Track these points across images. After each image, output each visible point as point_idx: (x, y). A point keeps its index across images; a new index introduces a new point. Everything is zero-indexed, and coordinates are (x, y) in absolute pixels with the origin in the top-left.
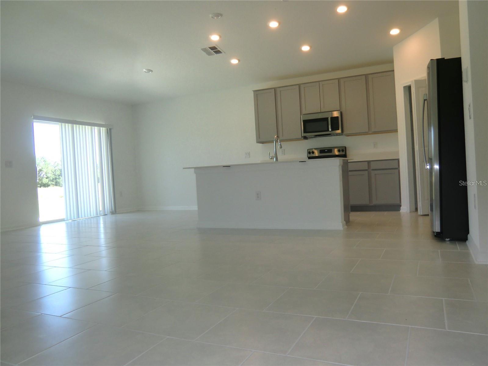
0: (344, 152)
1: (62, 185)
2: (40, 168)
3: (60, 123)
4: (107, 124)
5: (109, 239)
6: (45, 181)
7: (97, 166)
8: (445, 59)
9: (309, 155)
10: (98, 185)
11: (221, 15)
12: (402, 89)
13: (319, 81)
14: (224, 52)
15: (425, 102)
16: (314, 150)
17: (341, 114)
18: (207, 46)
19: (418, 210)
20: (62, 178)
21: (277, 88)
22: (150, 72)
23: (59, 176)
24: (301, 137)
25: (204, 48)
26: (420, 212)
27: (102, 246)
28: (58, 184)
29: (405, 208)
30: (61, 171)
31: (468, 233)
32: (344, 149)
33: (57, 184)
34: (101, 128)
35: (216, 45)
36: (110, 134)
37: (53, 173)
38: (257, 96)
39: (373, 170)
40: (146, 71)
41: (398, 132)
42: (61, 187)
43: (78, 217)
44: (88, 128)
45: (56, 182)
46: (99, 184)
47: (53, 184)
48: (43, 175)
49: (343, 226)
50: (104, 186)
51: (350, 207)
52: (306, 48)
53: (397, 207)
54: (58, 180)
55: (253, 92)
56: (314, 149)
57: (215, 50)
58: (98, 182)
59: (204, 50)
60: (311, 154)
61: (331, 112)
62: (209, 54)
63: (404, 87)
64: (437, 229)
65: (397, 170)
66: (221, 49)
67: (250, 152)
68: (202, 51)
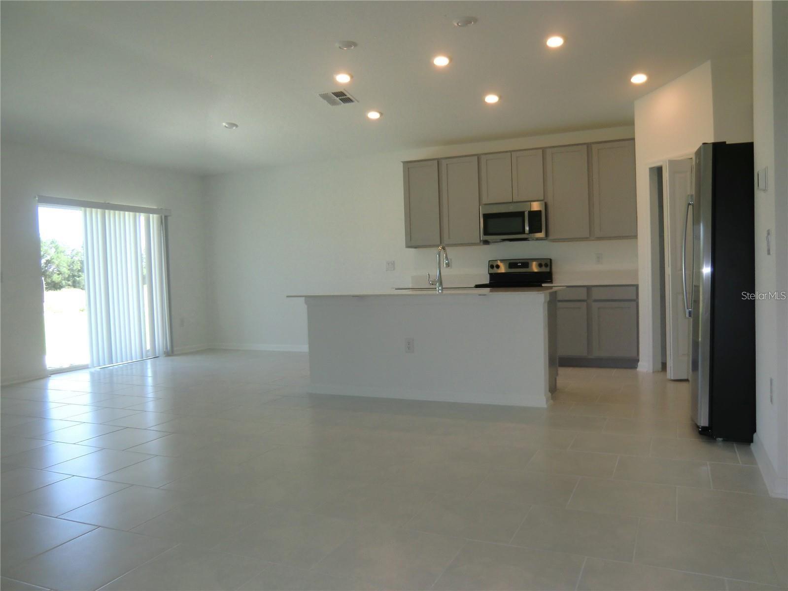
0: (549, 267)
1: (84, 286)
2: (48, 258)
3: (83, 208)
4: (160, 208)
5: (161, 413)
6: (56, 278)
7: (142, 257)
8: (727, 143)
9: (491, 270)
10: (143, 287)
11: (355, 44)
12: (648, 171)
13: (511, 152)
14: (357, 101)
15: (689, 207)
16: (499, 263)
17: (546, 206)
18: (330, 90)
19: (667, 372)
20: (84, 276)
21: (442, 158)
22: (234, 128)
23: (79, 271)
24: (479, 242)
25: (324, 93)
26: (670, 374)
27: (151, 429)
28: (77, 285)
29: (646, 364)
30: (82, 262)
31: (755, 431)
32: (549, 264)
33: (75, 285)
34: (151, 215)
35: (344, 89)
36: (164, 223)
37: (69, 266)
38: (409, 170)
39: (596, 301)
40: (227, 125)
41: (637, 238)
42: (82, 289)
43: (111, 361)
44: (129, 215)
45: (74, 282)
46: (146, 287)
47: (69, 285)
48: (53, 270)
49: (547, 401)
50: (153, 295)
51: (558, 360)
52: (492, 99)
53: (631, 363)
54: (78, 279)
55: (402, 164)
56: (499, 261)
57: (342, 97)
58: (144, 283)
59: (325, 97)
60: (495, 268)
61: (529, 203)
62: (333, 103)
63: (651, 169)
64: (704, 421)
65: (634, 303)
66: (351, 96)
67: (394, 262)
68: (320, 97)
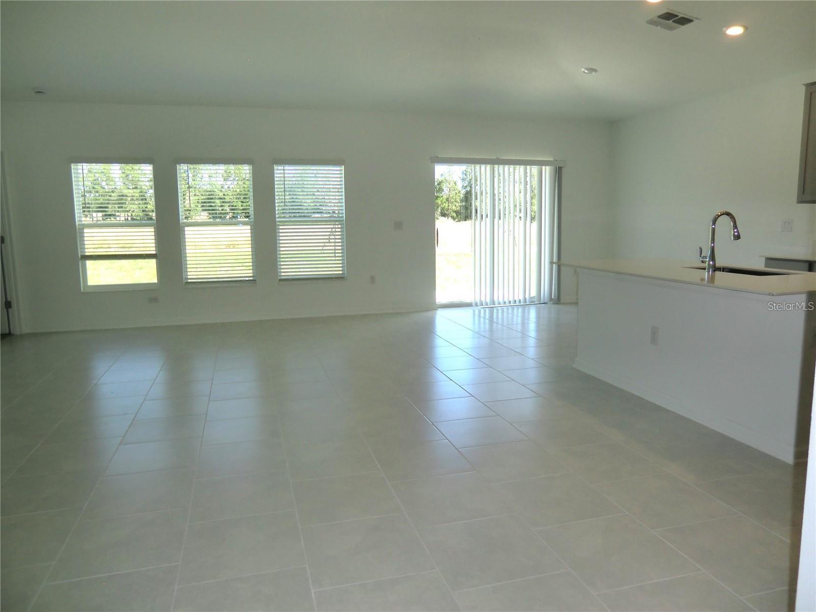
4: (554, 159)
14: (696, 18)
18: (650, 14)
22: (594, 73)
25: (649, 19)
34: (543, 167)
38: (811, 95)
40: (586, 71)
43: (493, 301)
44: (520, 169)
55: (804, 88)
57: (674, 18)
62: (669, 28)
66: (685, 15)
67: (792, 220)
68: (646, 24)
